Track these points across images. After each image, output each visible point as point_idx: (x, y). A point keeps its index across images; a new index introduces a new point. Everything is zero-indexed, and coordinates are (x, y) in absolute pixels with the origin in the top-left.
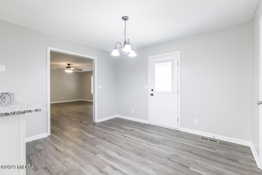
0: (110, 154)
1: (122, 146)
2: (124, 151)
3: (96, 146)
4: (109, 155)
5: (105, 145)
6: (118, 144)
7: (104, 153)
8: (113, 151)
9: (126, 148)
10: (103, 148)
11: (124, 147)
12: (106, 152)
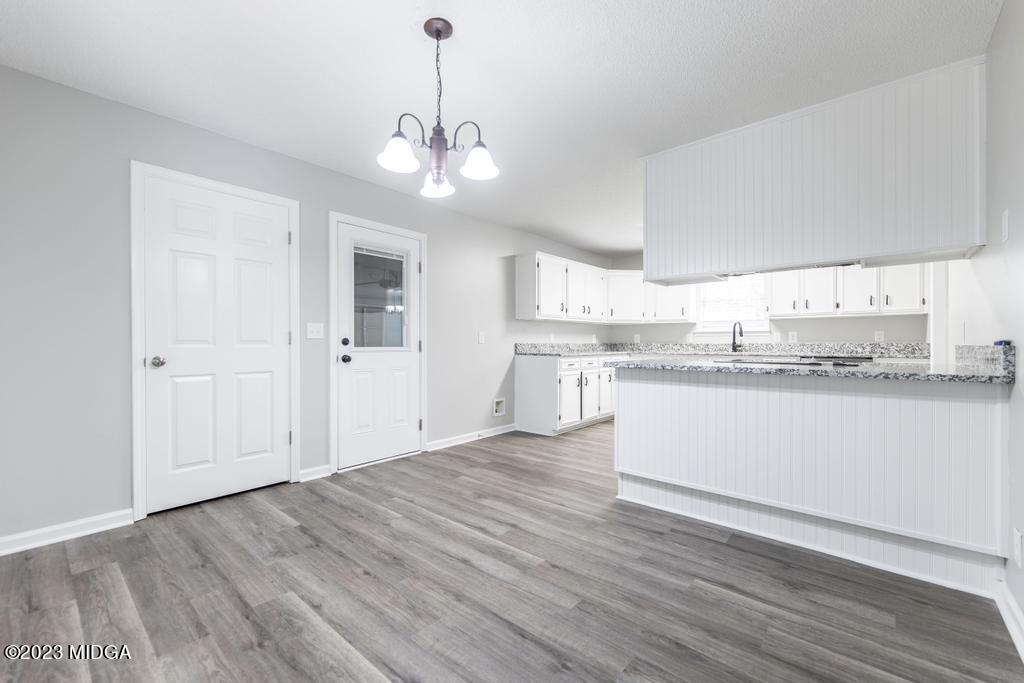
0: (500, 563)
1: (450, 598)
2: (446, 573)
3: (576, 602)
4: (505, 562)
5: (533, 608)
6: (469, 610)
7: (524, 568)
8: (492, 576)
9: (435, 587)
10: (537, 588)
11: (442, 592)
12: (518, 571)
